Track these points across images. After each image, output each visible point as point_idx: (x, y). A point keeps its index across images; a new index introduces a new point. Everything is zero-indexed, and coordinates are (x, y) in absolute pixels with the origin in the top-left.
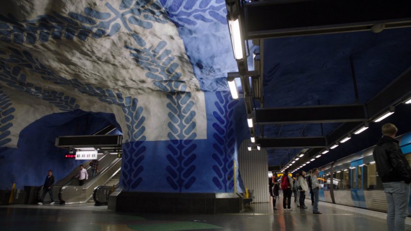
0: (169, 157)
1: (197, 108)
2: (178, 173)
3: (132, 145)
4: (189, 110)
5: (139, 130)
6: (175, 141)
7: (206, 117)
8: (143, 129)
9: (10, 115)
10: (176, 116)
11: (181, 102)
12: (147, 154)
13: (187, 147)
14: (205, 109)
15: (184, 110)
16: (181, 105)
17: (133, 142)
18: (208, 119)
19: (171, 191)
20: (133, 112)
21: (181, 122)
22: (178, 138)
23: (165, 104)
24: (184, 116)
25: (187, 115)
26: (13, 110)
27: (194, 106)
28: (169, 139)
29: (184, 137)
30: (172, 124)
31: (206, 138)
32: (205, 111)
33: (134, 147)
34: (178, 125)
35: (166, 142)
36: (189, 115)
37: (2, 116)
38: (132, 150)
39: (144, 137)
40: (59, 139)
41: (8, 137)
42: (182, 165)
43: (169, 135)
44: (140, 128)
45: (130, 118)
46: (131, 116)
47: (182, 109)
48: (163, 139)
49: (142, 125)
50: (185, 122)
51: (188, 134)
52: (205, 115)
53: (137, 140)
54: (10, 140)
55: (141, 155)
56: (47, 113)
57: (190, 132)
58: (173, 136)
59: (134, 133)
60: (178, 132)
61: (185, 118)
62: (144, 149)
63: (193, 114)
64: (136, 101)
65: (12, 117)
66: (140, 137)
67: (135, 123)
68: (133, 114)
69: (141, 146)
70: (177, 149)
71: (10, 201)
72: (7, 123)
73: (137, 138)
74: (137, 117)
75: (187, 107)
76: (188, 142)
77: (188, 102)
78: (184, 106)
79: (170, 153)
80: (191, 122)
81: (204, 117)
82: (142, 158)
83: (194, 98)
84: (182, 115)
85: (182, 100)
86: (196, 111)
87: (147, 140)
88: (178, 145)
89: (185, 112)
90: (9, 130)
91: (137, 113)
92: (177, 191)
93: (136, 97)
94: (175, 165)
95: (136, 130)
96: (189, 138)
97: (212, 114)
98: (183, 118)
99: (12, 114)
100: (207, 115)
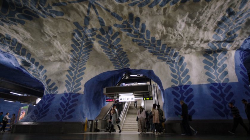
0: (212, 94)
1: (228, 62)
2: (223, 105)
3: (181, 88)
4: (222, 63)
5: (185, 78)
6: (215, 84)
7: (234, 68)
8: (189, 77)
9: (82, 72)
10: (212, 68)
11: (218, 57)
12: (196, 93)
13: (225, 87)
14: (234, 62)
15: (219, 63)
16: (218, 60)
17: (182, 86)
18: (236, 69)
19: (220, 118)
20: (179, 66)
21: (216, 72)
22: (217, 82)
23: (202, 60)
24: (218, 67)
25: (220, 67)
26: (85, 68)
27: (227, 60)
28: (209, 83)
29: (221, 81)
30: (210, 73)
31: (237, 81)
32: (234, 63)
33: (183, 89)
34: (214, 74)
35: (207, 85)
36: (221, 67)
37: (78, 72)
38: (182, 92)
39: (190, 82)
40: (106, 89)
41: (80, 87)
42: (225, 100)
43: (209, 80)
44: (186, 76)
45: (177, 70)
46: (177, 69)
47: (218, 63)
48: (204, 83)
49: (187, 74)
50: (218, 71)
51: (222, 79)
52: (234, 66)
53: (185, 84)
54: (80, 89)
55: (190, 94)
56: (104, 71)
57: (223, 78)
58: (212, 81)
59: (182, 80)
60: (215, 78)
61: (218, 69)
62: (191, 90)
63: (225, 66)
64: (183, 58)
65: (83, 73)
66: (187, 82)
67: (181, 73)
68: (179, 67)
69: (188, 88)
70: (218, 89)
71: (85, 130)
72: (80, 77)
73: (185, 83)
74: (182, 69)
75: (221, 61)
76: (224, 84)
77: (223, 58)
78: (219, 61)
79: (212, 92)
80: (223, 71)
81: (233, 67)
82: (192, 96)
83: (228, 55)
84: (217, 67)
85: (219, 56)
86: (227, 63)
87: (192, 84)
88: (217, 86)
89: (219, 65)
90: (80, 82)
91: (182, 67)
92: (225, 118)
93: (184, 56)
94: (220, 100)
95: (183, 78)
96: (223, 82)
97: (240, 66)
98: (217, 69)
99: (84, 71)
100: (236, 66)
